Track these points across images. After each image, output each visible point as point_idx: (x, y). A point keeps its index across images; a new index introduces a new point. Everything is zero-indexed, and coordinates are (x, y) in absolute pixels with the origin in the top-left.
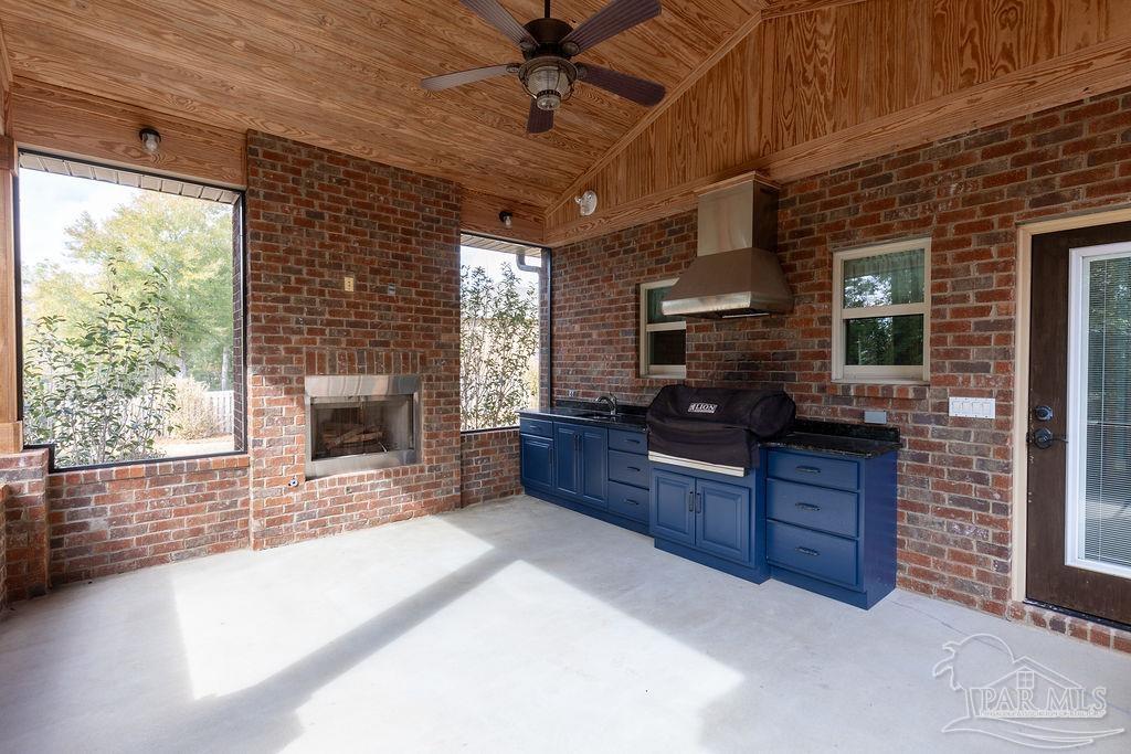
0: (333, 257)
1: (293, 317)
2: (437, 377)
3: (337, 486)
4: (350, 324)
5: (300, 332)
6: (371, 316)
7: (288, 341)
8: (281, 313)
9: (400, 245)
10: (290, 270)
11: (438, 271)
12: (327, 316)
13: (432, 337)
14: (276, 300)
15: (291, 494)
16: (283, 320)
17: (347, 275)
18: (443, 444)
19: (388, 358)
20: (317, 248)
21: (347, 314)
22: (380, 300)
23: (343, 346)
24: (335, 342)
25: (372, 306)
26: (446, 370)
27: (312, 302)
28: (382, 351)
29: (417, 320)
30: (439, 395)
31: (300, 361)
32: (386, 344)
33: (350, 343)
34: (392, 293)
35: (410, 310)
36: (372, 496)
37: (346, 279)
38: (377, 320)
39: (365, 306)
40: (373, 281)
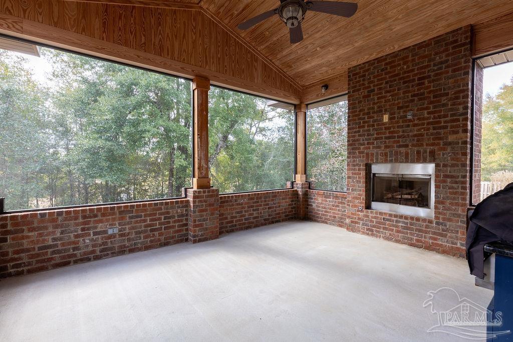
0: (379, 107)
1: (361, 138)
2: (443, 164)
3: (378, 216)
4: (386, 138)
5: (364, 144)
6: (397, 132)
7: (360, 149)
8: (357, 138)
9: (416, 88)
10: (360, 119)
11: (447, 94)
12: (375, 136)
13: (440, 139)
14: (355, 132)
15: (359, 213)
16: (358, 140)
17: (385, 114)
18: (449, 209)
19: (407, 154)
20: (371, 105)
21: (385, 133)
22: (403, 122)
23: (383, 149)
24: (379, 147)
25: (398, 127)
26: (452, 159)
27: (369, 130)
28: (403, 150)
29: (428, 129)
30: (446, 176)
31: (363, 157)
32: (407, 146)
33: (386, 147)
34: (409, 117)
35: (423, 124)
36: (397, 227)
37: (384, 116)
38: (401, 134)
39: (394, 127)
40: (399, 113)
